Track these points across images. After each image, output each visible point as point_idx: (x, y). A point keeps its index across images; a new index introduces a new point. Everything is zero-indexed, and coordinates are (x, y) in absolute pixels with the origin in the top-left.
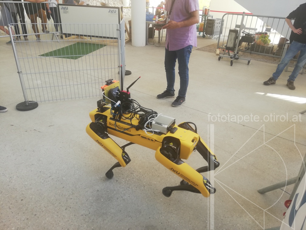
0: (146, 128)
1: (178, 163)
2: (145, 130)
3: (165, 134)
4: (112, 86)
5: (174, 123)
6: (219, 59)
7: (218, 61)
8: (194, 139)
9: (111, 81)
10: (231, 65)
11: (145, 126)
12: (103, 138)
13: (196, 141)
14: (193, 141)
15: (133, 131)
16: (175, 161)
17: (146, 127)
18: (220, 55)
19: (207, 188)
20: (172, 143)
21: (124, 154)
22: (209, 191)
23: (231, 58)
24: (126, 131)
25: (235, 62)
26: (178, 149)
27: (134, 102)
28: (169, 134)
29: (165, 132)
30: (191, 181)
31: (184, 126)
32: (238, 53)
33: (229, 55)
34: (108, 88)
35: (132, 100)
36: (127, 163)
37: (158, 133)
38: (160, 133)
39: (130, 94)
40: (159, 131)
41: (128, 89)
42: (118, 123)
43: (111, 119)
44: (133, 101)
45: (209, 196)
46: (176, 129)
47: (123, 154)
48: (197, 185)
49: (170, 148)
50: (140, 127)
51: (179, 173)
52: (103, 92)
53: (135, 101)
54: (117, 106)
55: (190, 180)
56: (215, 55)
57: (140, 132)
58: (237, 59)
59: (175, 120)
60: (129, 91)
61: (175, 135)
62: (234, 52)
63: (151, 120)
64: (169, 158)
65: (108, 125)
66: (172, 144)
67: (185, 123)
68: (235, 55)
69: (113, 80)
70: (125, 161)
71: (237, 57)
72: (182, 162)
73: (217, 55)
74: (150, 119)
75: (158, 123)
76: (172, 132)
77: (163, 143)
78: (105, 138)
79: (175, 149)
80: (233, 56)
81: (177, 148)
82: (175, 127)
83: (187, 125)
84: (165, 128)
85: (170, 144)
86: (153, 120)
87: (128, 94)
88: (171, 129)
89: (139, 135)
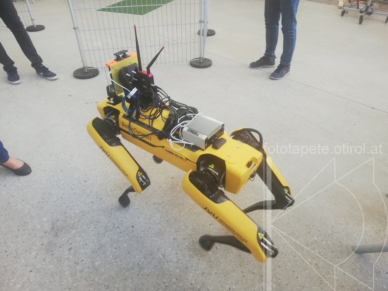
0: (174, 138)
1: (218, 200)
2: (170, 140)
3: (203, 150)
4: (125, 63)
5: (221, 131)
6: (343, 13)
7: (340, 17)
8: (251, 161)
9: (125, 54)
10: (360, 23)
11: (171, 135)
12: (110, 144)
13: (255, 165)
14: (249, 165)
15: (154, 140)
16: (213, 196)
17: (173, 135)
18: (345, 8)
19: (262, 247)
20: (213, 165)
21: (141, 174)
22: (265, 251)
23: (361, 12)
24: (145, 139)
25: (367, 19)
26: (222, 177)
27: (159, 91)
28: (210, 151)
29: (203, 146)
30: (235, 233)
31: (241, 135)
32: (371, 5)
33: (358, 8)
34: (119, 65)
35: (156, 87)
36: (143, 187)
37: (191, 146)
38: (195, 148)
39: (153, 77)
40: (194, 144)
41: (148, 68)
42: (133, 125)
43: (124, 116)
44: (158, 89)
45: (265, 261)
46: (223, 141)
47: (139, 173)
48: (246, 242)
49: (207, 173)
50: (163, 135)
51: (217, 218)
52: (110, 72)
53: (161, 89)
54: (132, 97)
55: (234, 231)
56: (336, 8)
57: (163, 142)
58: (370, 14)
59: (223, 125)
60: (151, 72)
61: (219, 153)
62: (367, 4)
63: (182, 124)
64: (203, 191)
65: (121, 126)
66: (213, 167)
67: (244, 130)
68: (368, 8)
69: (127, 51)
70: (141, 184)
71: (370, 10)
72: (225, 199)
73: (340, 8)
74: (180, 122)
75: (192, 131)
76: (216, 147)
77: (198, 163)
78: (113, 144)
79: (217, 176)
80: (364, 9)
81: (220, 175)
82: (222, 138)
83: (248, 134)
84: (202, 140)
85: (210, 166)
86: (185, 123)
87: (150, 76)
88: (215, 141)
89: (163, 147)
